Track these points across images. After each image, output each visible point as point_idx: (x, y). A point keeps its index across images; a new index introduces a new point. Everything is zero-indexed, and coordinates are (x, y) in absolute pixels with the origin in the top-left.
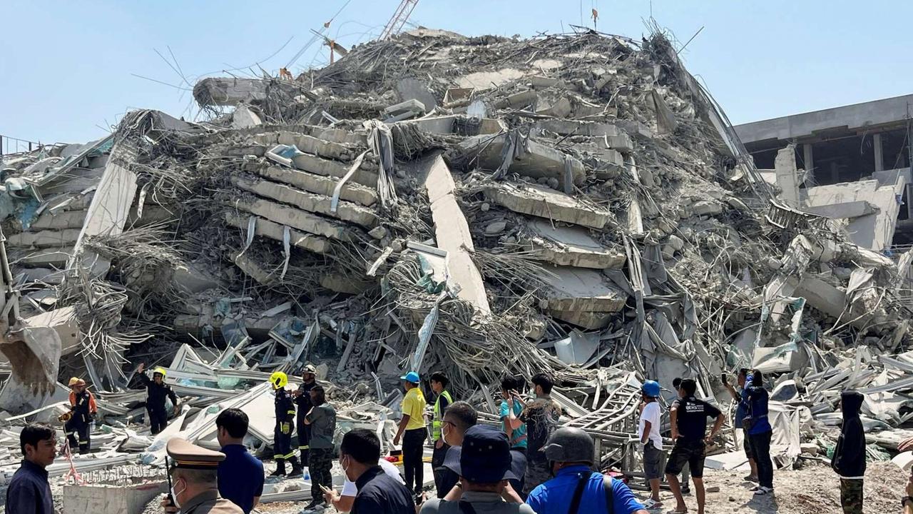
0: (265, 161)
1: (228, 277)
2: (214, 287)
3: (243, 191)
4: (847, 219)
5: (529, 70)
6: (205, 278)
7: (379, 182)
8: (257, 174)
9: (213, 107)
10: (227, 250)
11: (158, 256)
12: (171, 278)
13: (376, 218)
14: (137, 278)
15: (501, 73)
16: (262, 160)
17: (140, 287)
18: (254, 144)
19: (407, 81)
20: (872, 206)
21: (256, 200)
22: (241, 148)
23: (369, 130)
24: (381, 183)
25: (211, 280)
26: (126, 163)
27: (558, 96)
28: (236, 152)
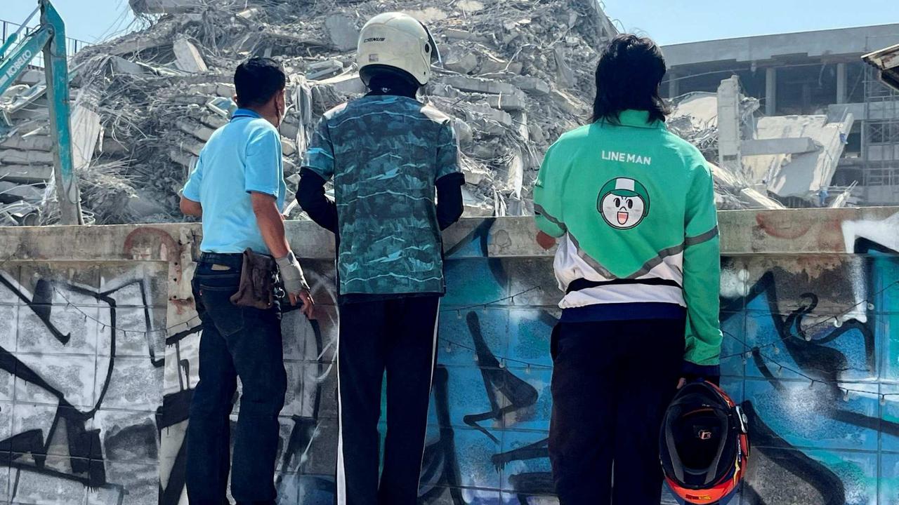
0: (205, 110)
1: (170, 204)
2: (159, 212)
3: (186, 134)
4: (790, 155)
5: (452, 11)
6: (152, 204)
7: (298, 135)
8: (199, 121)
9: (148, 15)
10: (171, 182)
11: (117, 187)
12: (126, 204)
13: (293, 167)
14: (101, 204)
15: (425, 13)
16: (203, 109)
17: (102, 211)
18: (196, 94)
19: (335, 17)
20: (815, 143)
21: (198, 143)
22: (185, 96)
23: (293, 87)
24: (300, 137)
25: (157, 206)
26: (92, 106)
27: (466, 52)
28: (182, 99)
